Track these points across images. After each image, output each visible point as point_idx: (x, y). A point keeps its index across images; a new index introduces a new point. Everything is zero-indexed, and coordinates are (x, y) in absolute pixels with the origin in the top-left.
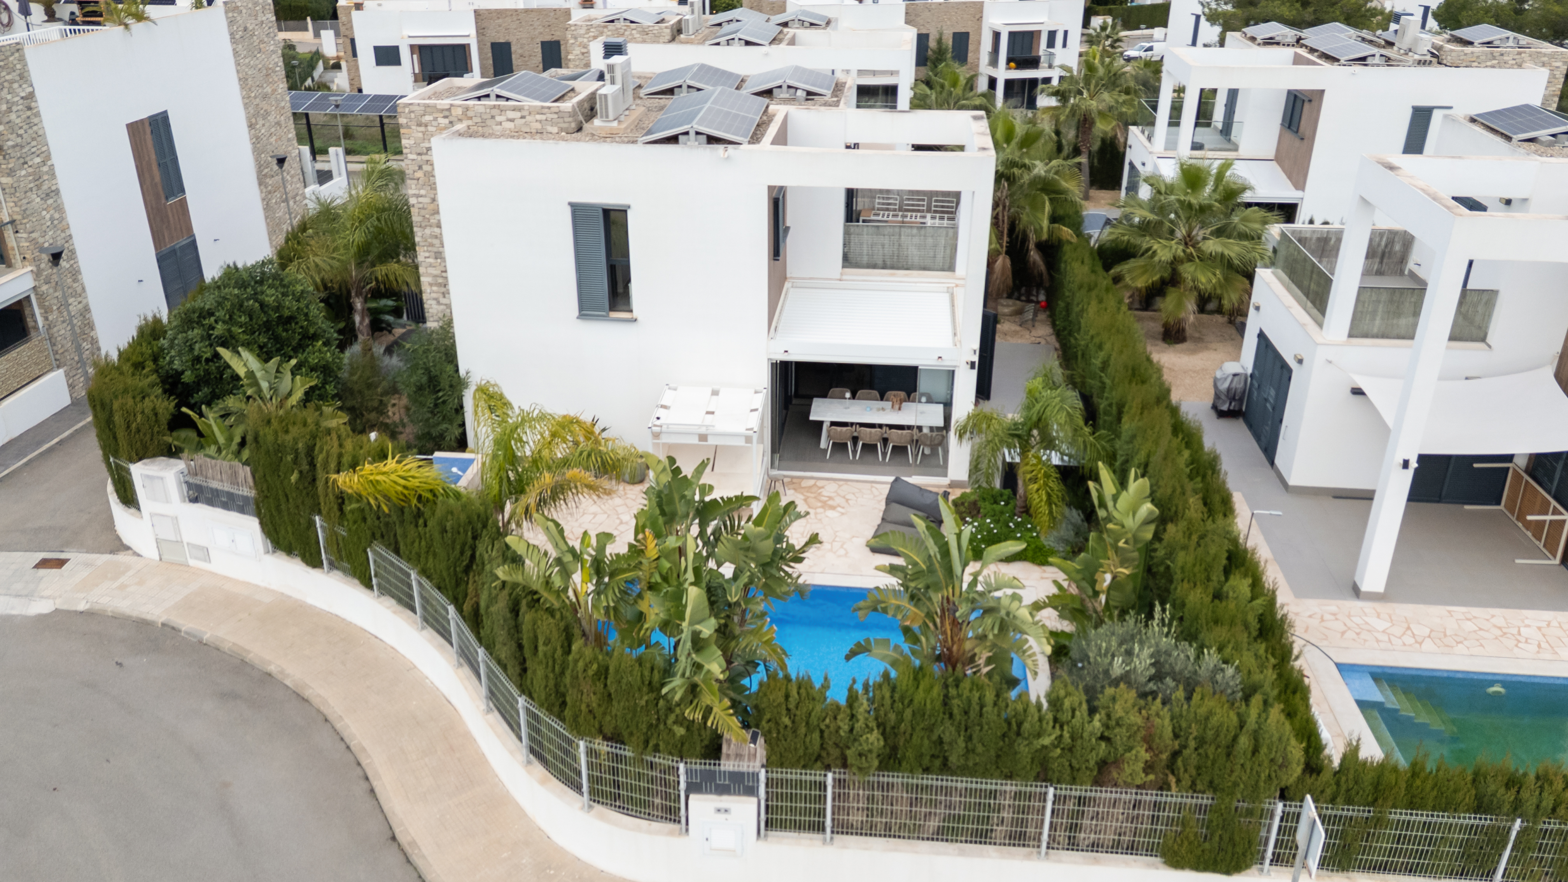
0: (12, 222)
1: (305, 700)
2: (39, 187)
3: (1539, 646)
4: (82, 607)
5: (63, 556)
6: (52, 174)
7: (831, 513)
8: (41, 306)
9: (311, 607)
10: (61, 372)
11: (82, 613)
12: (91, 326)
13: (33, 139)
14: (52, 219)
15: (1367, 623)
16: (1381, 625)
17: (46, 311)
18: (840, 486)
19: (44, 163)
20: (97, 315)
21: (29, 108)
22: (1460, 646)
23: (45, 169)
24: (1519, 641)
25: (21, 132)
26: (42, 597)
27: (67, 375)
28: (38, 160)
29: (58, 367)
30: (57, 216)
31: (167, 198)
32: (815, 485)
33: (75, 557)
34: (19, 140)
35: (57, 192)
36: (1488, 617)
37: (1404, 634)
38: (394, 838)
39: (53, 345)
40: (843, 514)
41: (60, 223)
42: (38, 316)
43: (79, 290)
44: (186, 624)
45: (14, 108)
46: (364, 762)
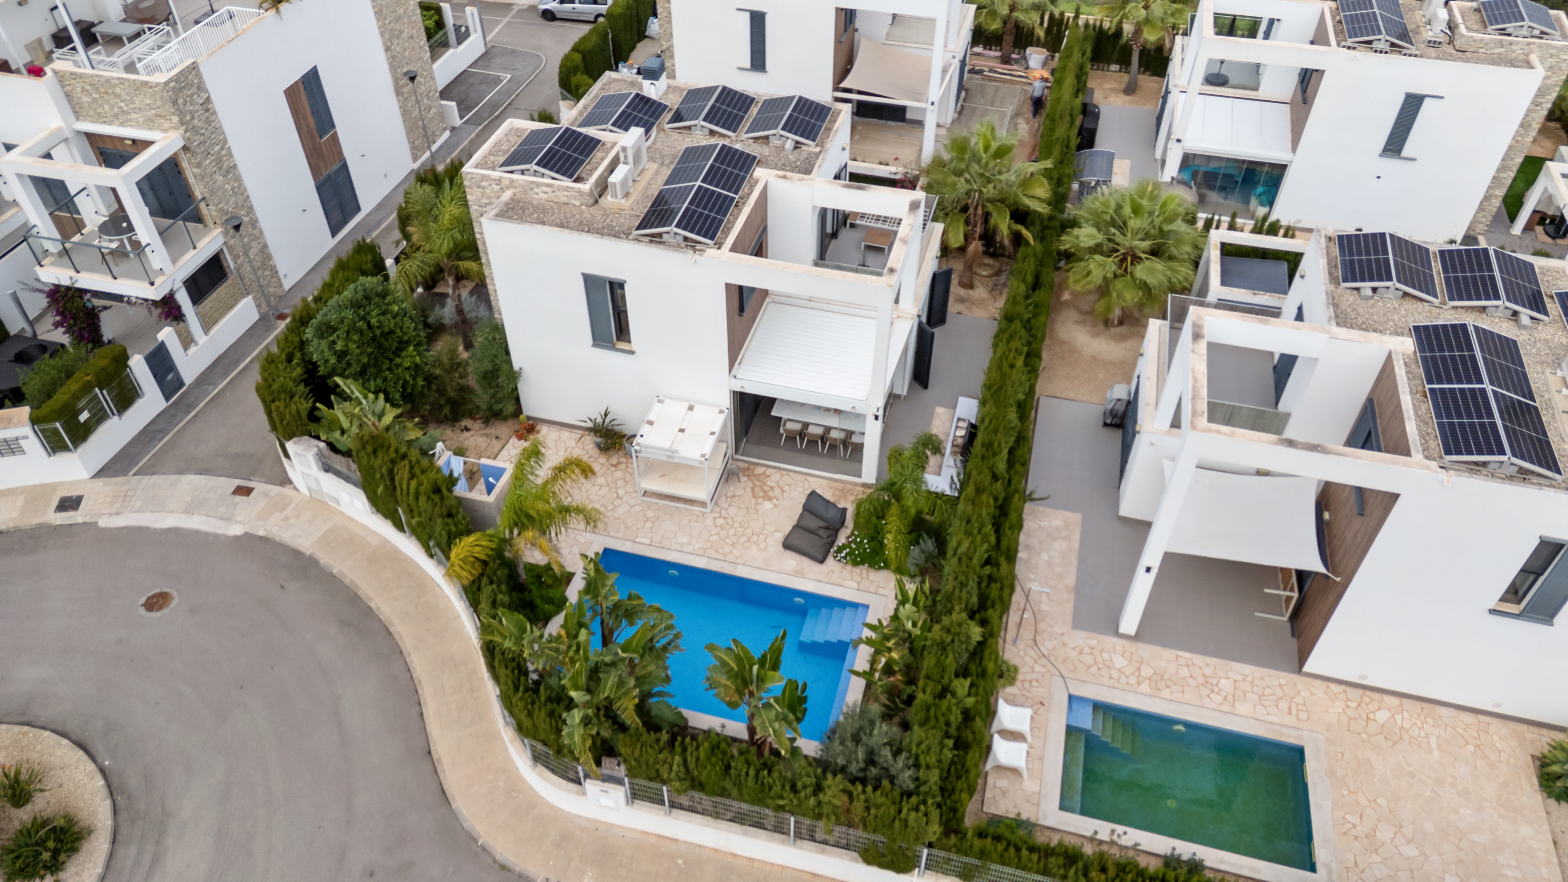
0: (204, 199)
1: (390, 633)
2: (220, 168)
3: (1225, 699)
4: (261, 533)
5: (250, 484)
6: (230, 154)
7: (768, 505)
8: (231, 254)
9: (402, 553)
10: (250, 297)
11: (261, 537)
12: (269, 257)
13: (213, 133)
14: (233, 189)
15: (1111, 660)
16: (1119, 662)
17: (235, 258)
18: (782, 476)
19: (222, 148)
20: (273, 249)
21: (207, 110)
22: (1168, 690)
23: (224, 152)
24: (1213, 691)
25: (203, 131)
26: (237, 522)
27: (255, 299)
28: (218, 148)
29: (248, 294)
30: (236, 185)
31: (321, 137)
32: (764, 473)
33: (259, 486)
34: (202, 138)
35: (235, 166)
36: (1202, 665)
37: (1133, 673)
38: (430, 753)
39: (242, 280)
40: (776, 506)
41: (240, 190)
42: (230, 262)
43: (258, 234)
44: (324, 559)
45: (196, 115)
46: (420, 692)
